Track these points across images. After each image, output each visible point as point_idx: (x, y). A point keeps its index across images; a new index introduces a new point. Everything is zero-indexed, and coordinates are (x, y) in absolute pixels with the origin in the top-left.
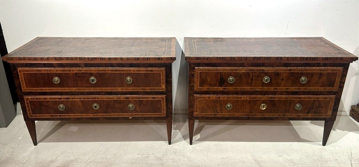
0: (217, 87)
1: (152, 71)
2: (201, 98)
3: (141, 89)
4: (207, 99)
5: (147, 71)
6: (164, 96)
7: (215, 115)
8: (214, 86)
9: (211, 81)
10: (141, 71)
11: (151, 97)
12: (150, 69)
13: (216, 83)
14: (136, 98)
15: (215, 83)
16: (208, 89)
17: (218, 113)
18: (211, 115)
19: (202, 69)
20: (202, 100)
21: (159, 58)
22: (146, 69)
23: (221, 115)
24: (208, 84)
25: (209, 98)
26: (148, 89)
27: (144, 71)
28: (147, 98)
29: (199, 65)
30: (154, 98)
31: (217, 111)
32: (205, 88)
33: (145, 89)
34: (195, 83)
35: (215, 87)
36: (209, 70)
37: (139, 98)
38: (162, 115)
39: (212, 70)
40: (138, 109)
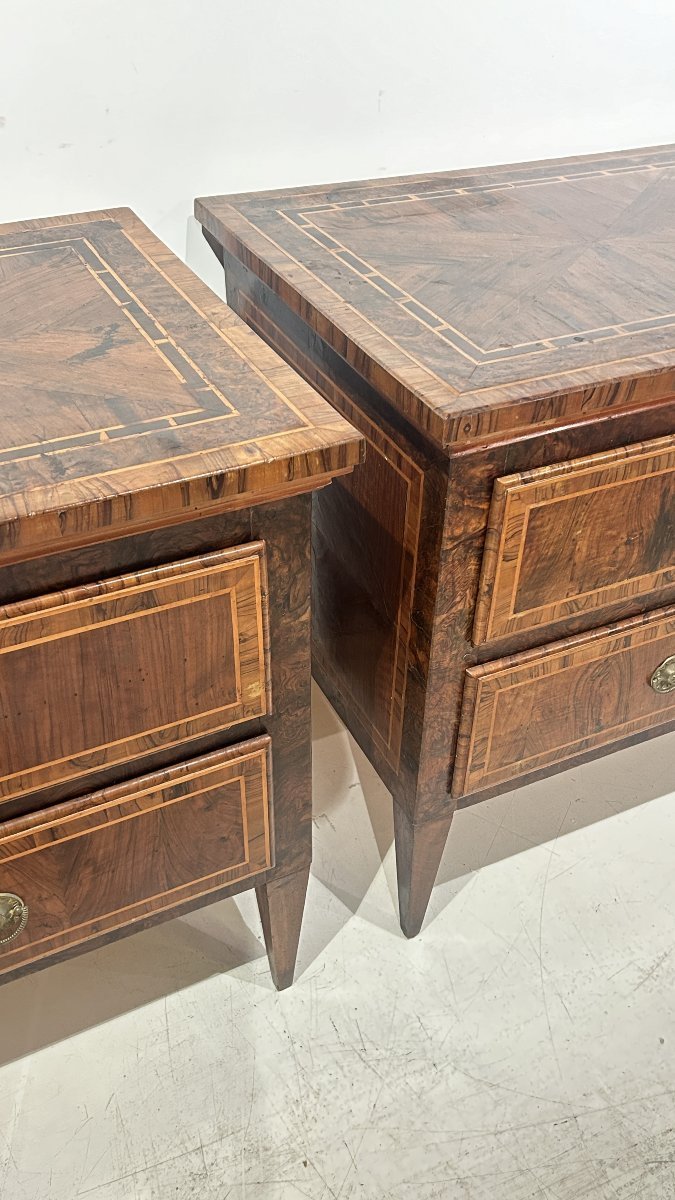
0: (626, 582)
1: (147, 600)
2: (515, 678)
3: (62, 768)
4: (555, 670)
5: (100, 611)
6: (256, 750)
7: (587, 743)
8: (613, 576)
9: (594, 551)
10: (44, 625)
11: (151, 795)
12: (132, 584)
13: (629, 554)
14: (30, 841)
15: (621, 556)
16: (569, 607)
17: (602, 729)
18: (559, 754)
19: (553, 488)
20: (516, 693)
21: (221, 478)
22: (97, 599)
23: (620, 733)
24: (572, 580)
25: (565, 662)
26: (124, 749)
27: (70, 620)
28: (120, 810)
29: (520, 459)
30: (179, 790)
31: (598, 722)
32: (550, 612)
33: (103, 757)
34: (490, 593)
35: (615, 586)
36: (597, 479)
37: (52, 833)
38: (247, 870)
39: (614, 475)
40: (54, 907)
